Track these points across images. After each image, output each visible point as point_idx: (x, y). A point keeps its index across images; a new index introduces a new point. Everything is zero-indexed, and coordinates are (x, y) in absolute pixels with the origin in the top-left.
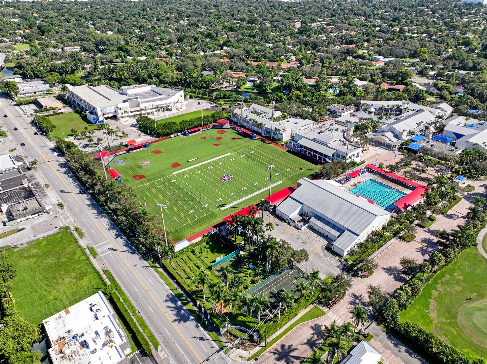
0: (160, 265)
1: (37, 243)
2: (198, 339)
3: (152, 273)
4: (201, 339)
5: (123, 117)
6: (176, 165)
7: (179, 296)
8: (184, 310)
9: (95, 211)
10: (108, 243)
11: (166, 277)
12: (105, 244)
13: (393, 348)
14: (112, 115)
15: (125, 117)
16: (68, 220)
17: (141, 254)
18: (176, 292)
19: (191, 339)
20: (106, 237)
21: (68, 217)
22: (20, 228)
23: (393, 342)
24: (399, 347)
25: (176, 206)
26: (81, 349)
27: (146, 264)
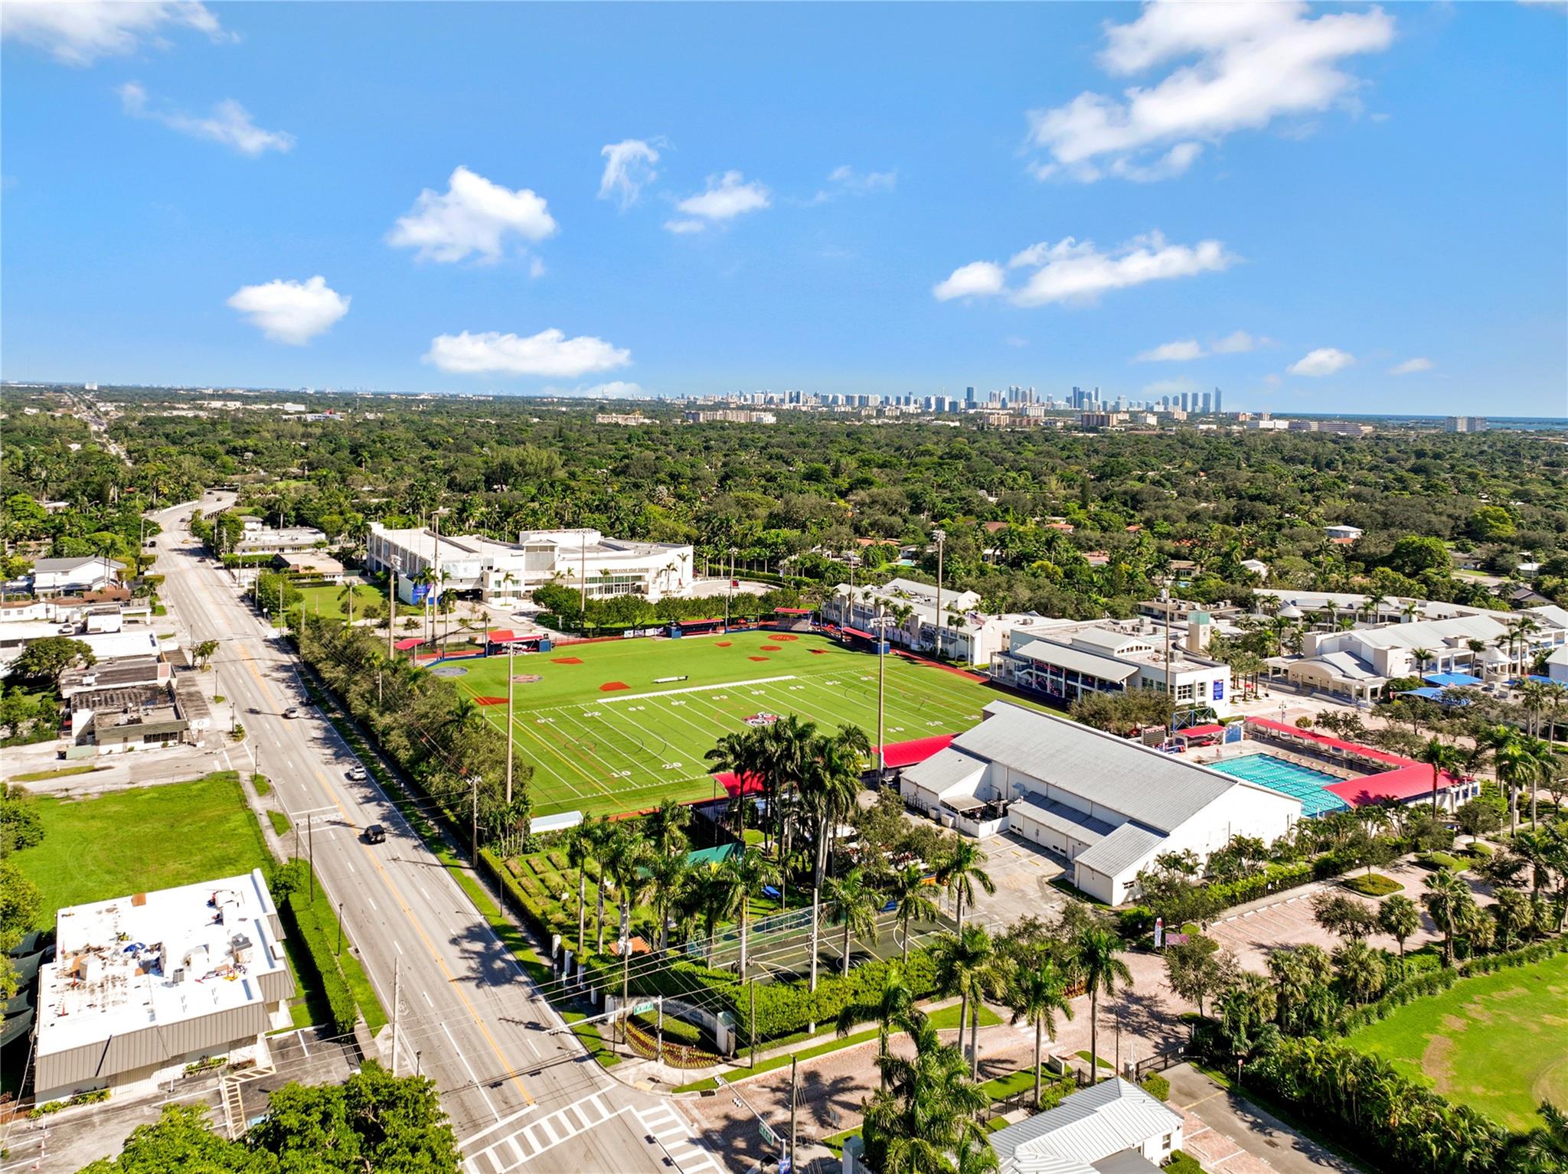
0: (471, 863)
1: (130, 796)
2: (522, 1027)
3: (439, 879)
4: (535, 1026)
5: (498, 595)
6: (610, 688)
7: (500, 931)
8: (504, 961)
9: (329, 751)
10: (336, 810)
11: (477, 890)
12: (324, 813)
13: (1249, 1132)
14: (470, 587)
15: (506, 594)
16: (240, 762)
17: (422, 837)
18: (496, 922)
19: (497, 1023)
20: (334, 797)
21: (246, 756)
22: (97, 766)
23: (1250, 1118)
24: (1270, 1134)
25: (579, 760)
26: (137, 974)
27: (431, 858)
